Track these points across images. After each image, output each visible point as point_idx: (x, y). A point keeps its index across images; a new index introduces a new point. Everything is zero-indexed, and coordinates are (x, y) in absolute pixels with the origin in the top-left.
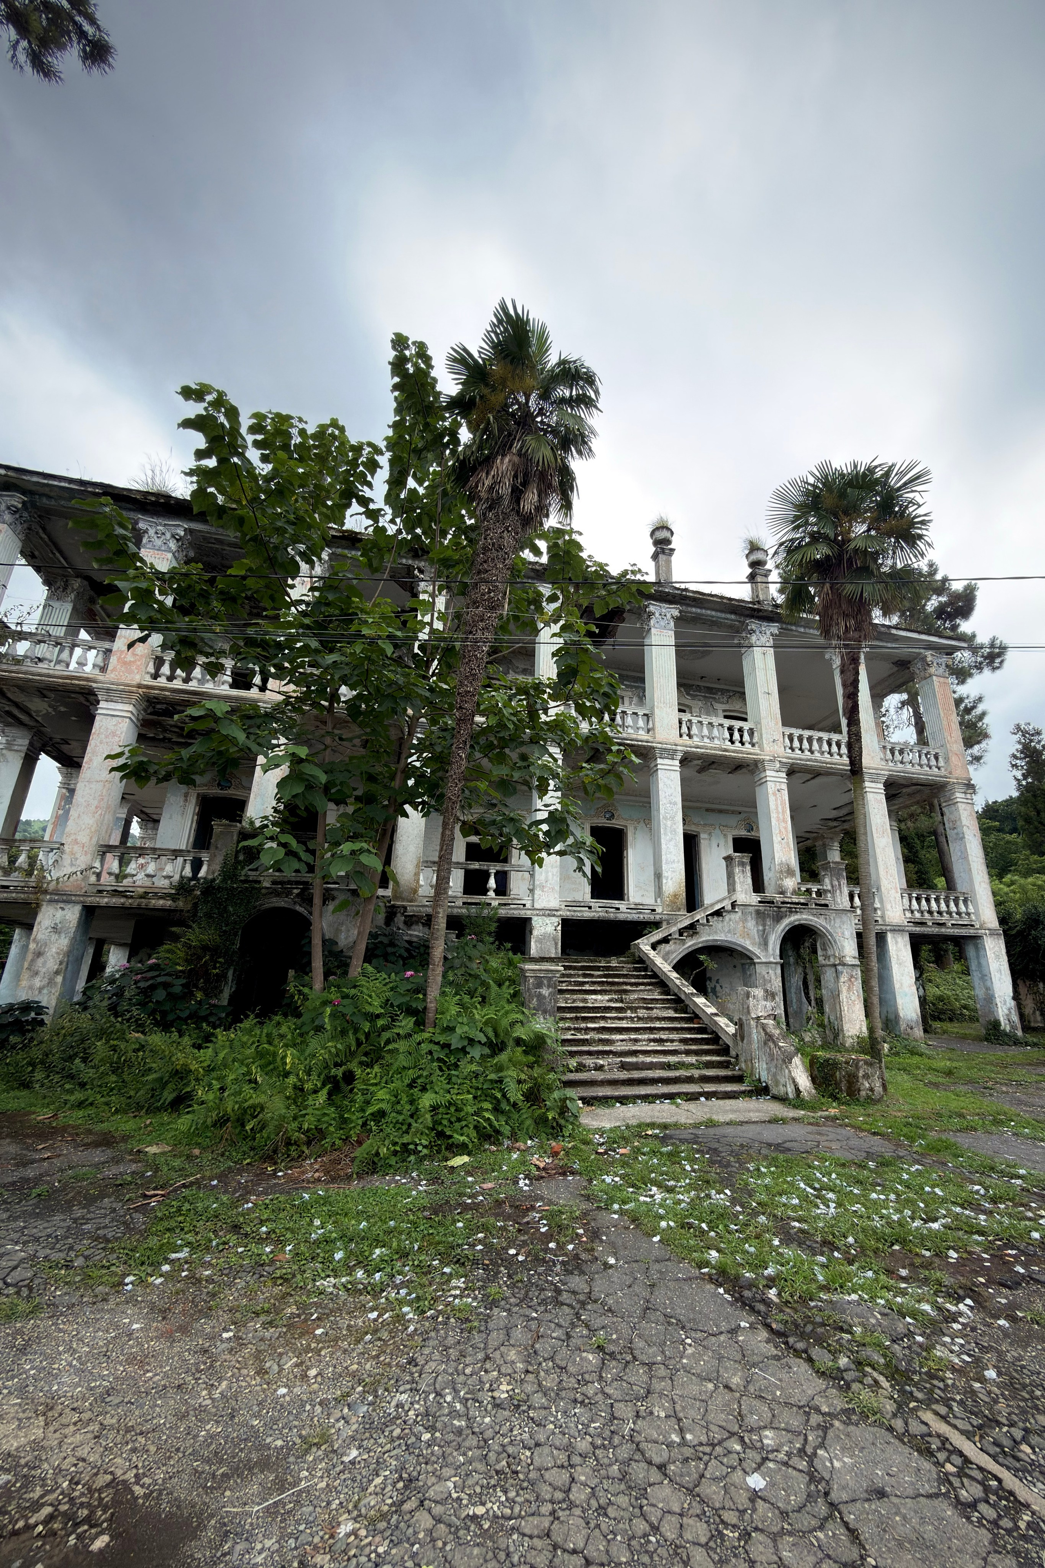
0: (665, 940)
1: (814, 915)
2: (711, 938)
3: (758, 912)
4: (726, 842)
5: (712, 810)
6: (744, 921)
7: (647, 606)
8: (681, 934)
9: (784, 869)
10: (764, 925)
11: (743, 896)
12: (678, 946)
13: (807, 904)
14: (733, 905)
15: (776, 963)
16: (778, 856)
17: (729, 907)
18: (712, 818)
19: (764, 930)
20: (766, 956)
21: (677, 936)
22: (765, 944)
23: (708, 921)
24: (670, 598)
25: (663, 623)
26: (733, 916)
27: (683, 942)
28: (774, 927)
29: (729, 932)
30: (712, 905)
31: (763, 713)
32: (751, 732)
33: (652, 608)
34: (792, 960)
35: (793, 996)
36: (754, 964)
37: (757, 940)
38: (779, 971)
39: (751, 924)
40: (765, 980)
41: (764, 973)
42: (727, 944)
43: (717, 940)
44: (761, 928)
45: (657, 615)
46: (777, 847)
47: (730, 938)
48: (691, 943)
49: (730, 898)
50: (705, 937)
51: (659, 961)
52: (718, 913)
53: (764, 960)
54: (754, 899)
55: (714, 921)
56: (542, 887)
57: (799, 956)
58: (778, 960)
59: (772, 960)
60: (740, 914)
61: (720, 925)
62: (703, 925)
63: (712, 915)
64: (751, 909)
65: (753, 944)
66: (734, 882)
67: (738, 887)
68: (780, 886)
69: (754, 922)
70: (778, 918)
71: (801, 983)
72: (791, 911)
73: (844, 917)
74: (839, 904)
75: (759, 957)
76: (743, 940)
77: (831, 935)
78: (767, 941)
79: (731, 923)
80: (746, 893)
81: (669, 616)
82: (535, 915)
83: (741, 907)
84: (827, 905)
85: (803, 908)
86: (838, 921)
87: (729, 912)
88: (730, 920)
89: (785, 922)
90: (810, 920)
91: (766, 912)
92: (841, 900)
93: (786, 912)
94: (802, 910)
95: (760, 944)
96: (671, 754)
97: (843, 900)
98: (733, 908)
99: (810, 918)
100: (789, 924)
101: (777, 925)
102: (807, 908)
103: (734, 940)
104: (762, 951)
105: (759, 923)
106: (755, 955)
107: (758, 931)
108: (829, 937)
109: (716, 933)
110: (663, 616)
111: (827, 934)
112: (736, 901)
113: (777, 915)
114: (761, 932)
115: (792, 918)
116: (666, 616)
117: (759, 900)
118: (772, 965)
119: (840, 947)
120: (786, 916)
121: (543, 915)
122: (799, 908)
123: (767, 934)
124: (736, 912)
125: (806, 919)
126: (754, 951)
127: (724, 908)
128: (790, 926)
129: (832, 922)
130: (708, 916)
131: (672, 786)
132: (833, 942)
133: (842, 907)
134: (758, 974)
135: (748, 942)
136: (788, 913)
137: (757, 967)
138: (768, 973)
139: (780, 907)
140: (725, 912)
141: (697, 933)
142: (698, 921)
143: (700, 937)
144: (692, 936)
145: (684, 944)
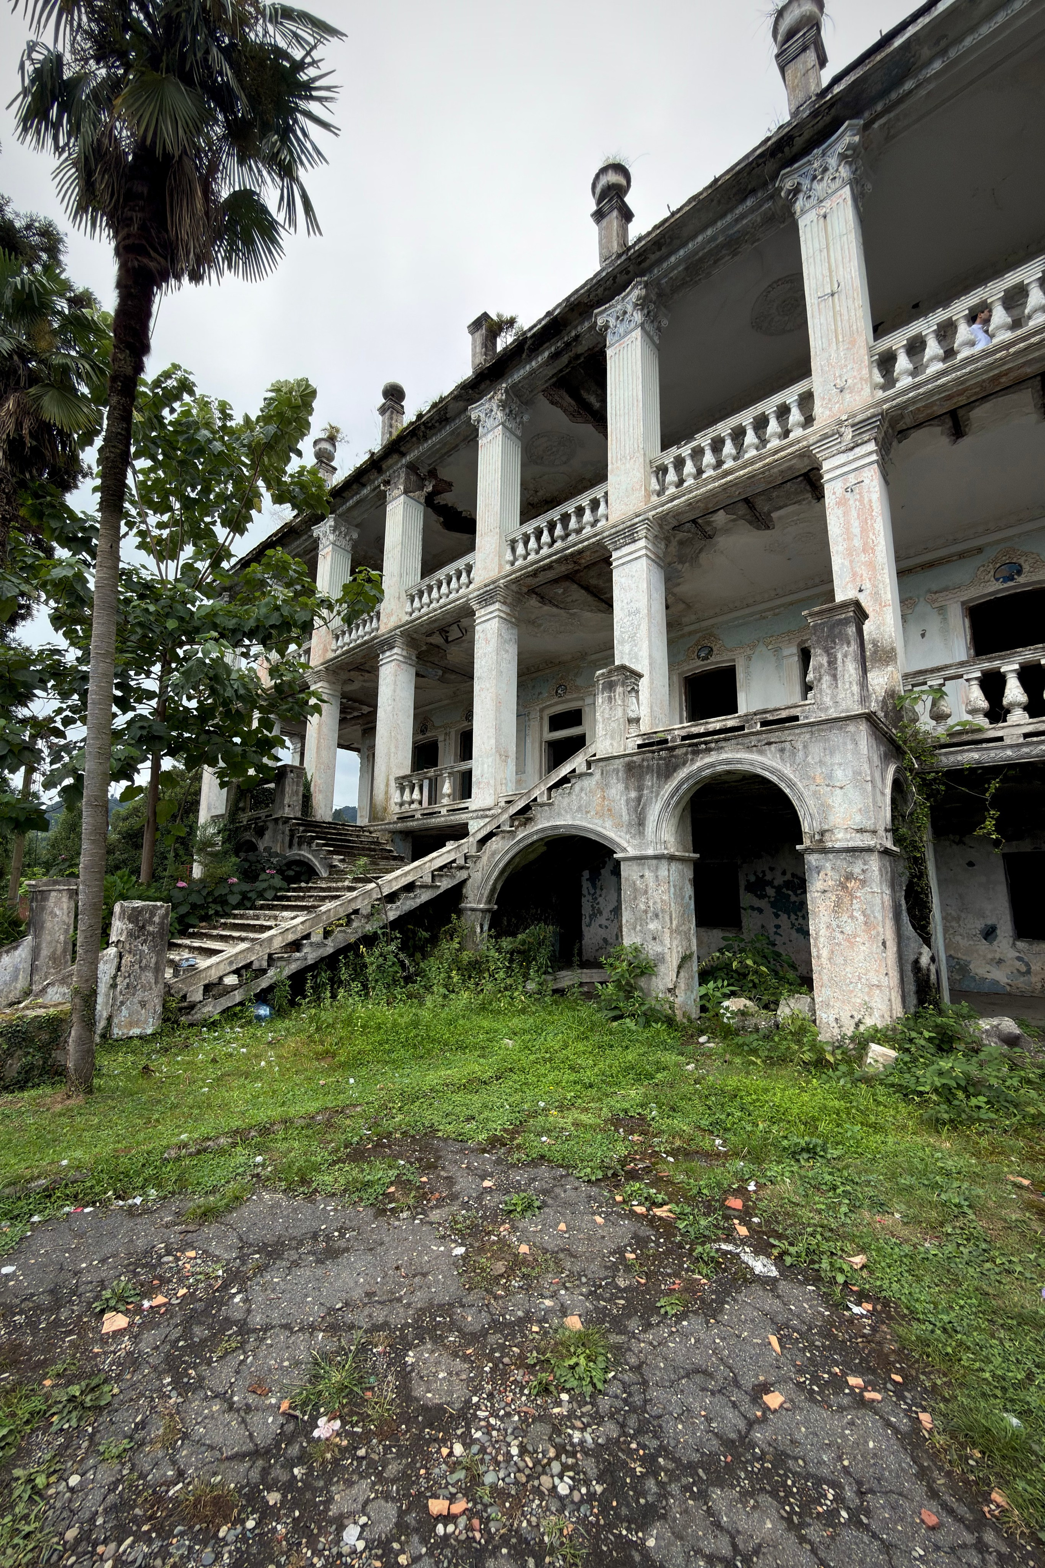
0: (493, 835)
1: (749, 748)
2: (550, 824)
3: (631, 766)
6: (604, 786)
7: (596, 322)
8: (512, 824)
10: (640, 789)
11: (608, 743)
12: (505, 843)
13: (742, 728)
14: (589, 764)
17: (585, 769)
19: (639, 799)
20: (639, 846)
21: (507, 827)
22: (641, 823)
24: (621, 279)
25: (622, 329)
26: (586, 783)
27: (513, 835)
28: (660, 788)
29: (579, 809)
33: (601, 321)
37: (625, 817)
39: (618, 790)
40: (635, 890)
41: (635, 877)
42: (573, 832)
43: (558, 827)
44: (633, 794)
45: (612, 322)
47: (579, 820)
48: (524, 835)
50: (541, 824)
52: (564, 782)
53: (632, 852)
54: (628, 744)
55: (556, 796)
59: (650, 852)
60: (597, 776)
61: (568, 801)
62: (542, 805)
63: (555, 786)
64: (619, 764)
65: (618, 826)
67: (600, 729)
69: (621, 786)
70: (667, 771)
73: (836, 737)
74: (827, 709)
75: (624, 850)
76: (599, 822)
77: (791, 785)
78: (645, 818)
79: (583, 795)
80: (612, 738)
81: (630, 308)
82: (472, 818)
83: (601, 764)
84: (796, 718)
85: (725, 740)
86: (816, 750)
87: (581, 775)
88: (582, 790)
89: (682, 773)
90: (739, 761)
91: (645, 764)
92: (834, 697)
93: (686, 754)
94: (723, 744)
95: (630, 824)
96: (628, 534)
97: (842, 696)
98: (589, 767)
99: (738, 756)
100: (687, 779)
101: (666, 783)
102: (736, 737)
103: (584, 824)
104: (634, 837)
105: (631, 786)
106: (618, 845)
107: (628, 801)
108: (787, 791)
109: (559, 814)
110: (622, 317)
111: (782, 786)
112: (594, 755)
113: (667, 765)
114: (633, 804)
115: (698, 764)
116: (625, 313)
117: (640, 742)
118: (654, 862)
119: (814, 810)
120: (684, 764)
121: (477, 818)
122: (717, 741)
123: (645, 805)
124: (591, 774)
125: (728, 762)
126: (617, 839)
127: (574, 771)
128: (691, 782)
129: (801, 754)
130: (550, 789)
131: (633, 586)
132: (795, 802)
133: (833, 713)
134: (623, 880)
135: (608, 824)
136: (690, 757)
137: (623, 866)
138: (642, 876)
139: (673, 748)
140: (575, 777)
141: (530, 819)
142: (535, 799)
143: (536, 824)
144: (525, 825)
145: (514, 839)
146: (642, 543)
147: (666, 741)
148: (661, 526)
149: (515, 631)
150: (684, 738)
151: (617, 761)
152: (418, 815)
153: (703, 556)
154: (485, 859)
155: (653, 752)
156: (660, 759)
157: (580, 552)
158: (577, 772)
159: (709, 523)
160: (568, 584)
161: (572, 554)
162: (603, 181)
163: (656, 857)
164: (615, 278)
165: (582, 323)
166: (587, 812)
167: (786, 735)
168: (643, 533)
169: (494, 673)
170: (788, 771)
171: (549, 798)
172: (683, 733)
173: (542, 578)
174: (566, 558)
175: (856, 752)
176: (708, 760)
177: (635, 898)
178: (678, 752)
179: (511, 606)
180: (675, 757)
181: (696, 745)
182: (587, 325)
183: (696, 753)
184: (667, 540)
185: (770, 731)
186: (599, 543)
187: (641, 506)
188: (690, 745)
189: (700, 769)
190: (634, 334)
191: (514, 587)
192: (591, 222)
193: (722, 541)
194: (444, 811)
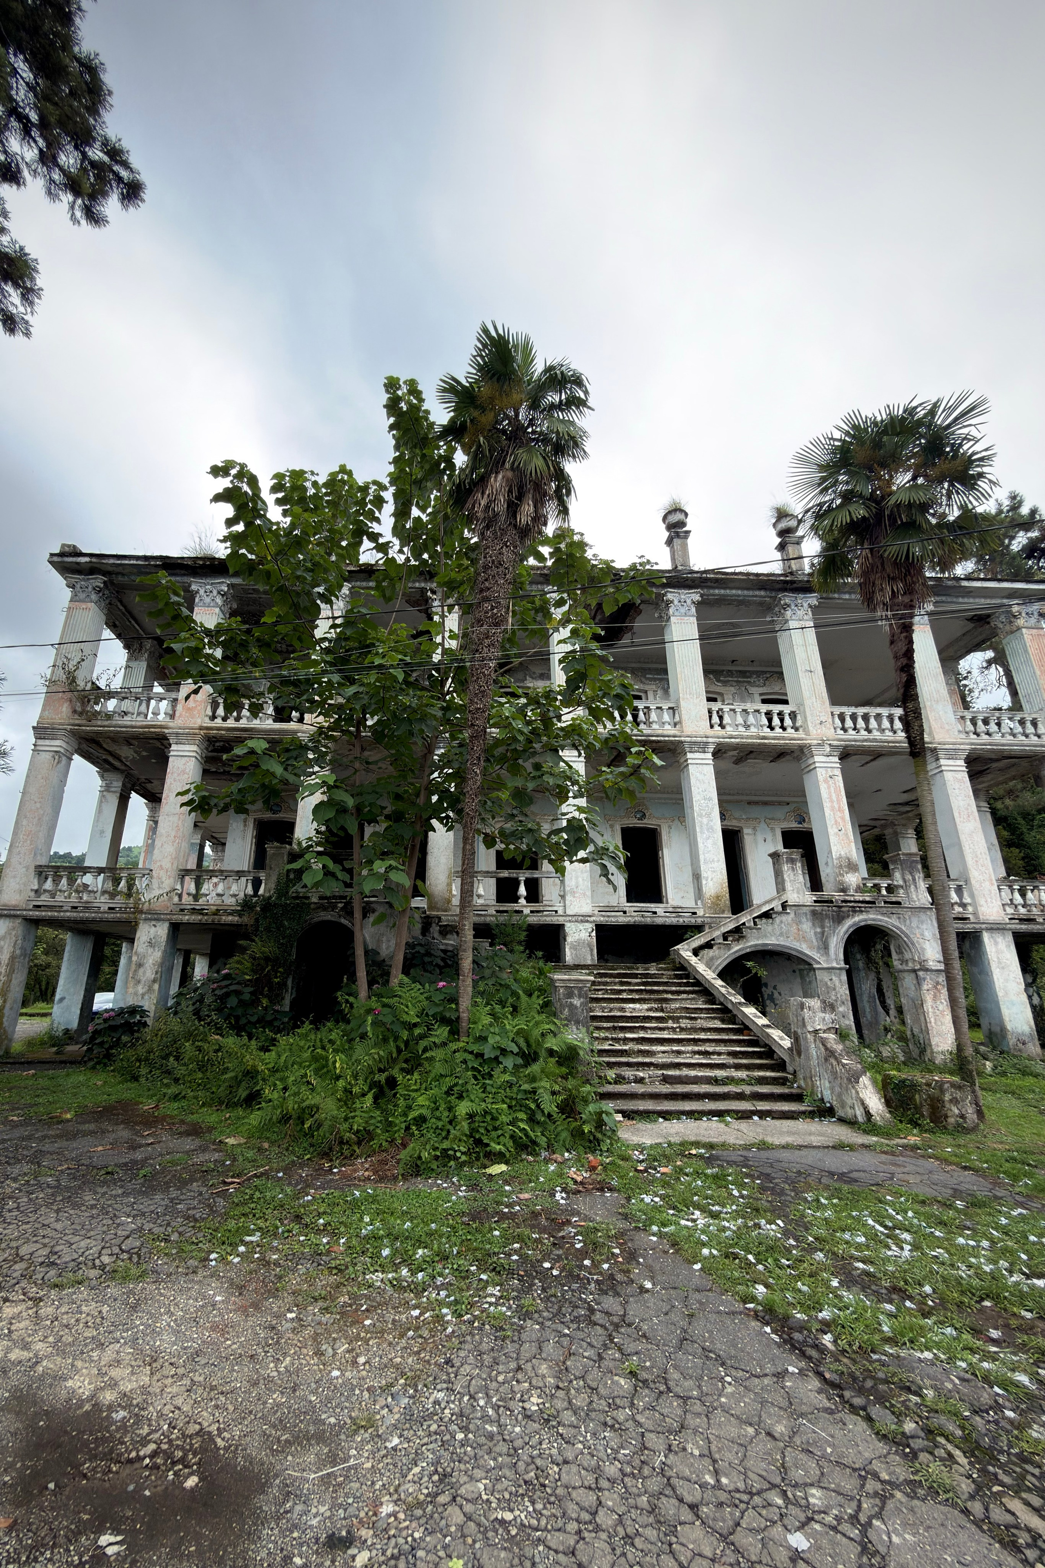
0: (708, 945)
1: (883, 914)
2: (760, 942)
3: (814, 913)
4: (774, 835)
5: (756, 803)
6: (798, 922)
8: (725, 939)
9: (845, 864)
10: (823, 927)
11: (795, 895)
12: (722, 951)
13: (874, 903)
14: (784, 906)
15: (840, 969)
16: (834, 849)
17: (780, 909)
18: (756, 811)
19: (823, 933)
20: (827, 961)
21: (721, 941)
22: (825, 946)
23: (755, 924)
25: (683, 610)
26: (784, 918)
27: (729, 947)
28: (835, 929)
29: (782, 935)
30: (760, 906)
31: (806, 693)
32: (793, 715)
33: (669, 596)
34: (861, 964)
35: (865, 1004)
36: (814, 969)
37: (816, 943)
38: (844, 977)
39: (807, 926)
40: (828, 987)
41: (827, 979)
42: (779, 949)
43: (766, 945)
44: (819, 930)
45: (676, 602)
46: (833, 839)
47: (782, 941)
48: (737, 948)
49: (779, 898)
50: (753, 942)
51: (701, 968)
52: (767, 915)
53: (825, 965)
54: (809, 898)
55: (762, 923)
56: (573, 893)
57: (869, 961)
58: (842, 965)
59: (833, 965)
60: (792, 915)
61: (770, 928)
62: (750, 928)
63: (760, 917)
64: (806, 910)
65: (811, 948)
66: (783, 881)
67: (788, 886)
68: (841, 883)
69: (810, 924)
70: (839, 919)
71: (874, 991)
72: (854, 911)
75: (819, 963)
76: (800, 944)
77: (907, 936)
78: (828, 944)
79: (783, 925)
80: (799, 892)
81: (689, 602)
82: (569, 921)
83: (794, 907)
85: (870, 907)
86: (915, 921)
87: (779, 912)
88: (781, 922)
89: (848, 923)
90: (877, 919)
91: (823, 913)
92: (917, 896)
93: (850, 911)
94: (867, 909)
95: (820, 948)
97: (920, 896)
98: (784, 909)
100: (852, 926)
101: (839, 926)
102: (873, 907)
103: (788, 944)
104: (822, 955)
105: (817, 925)
106: (814, 960)
107: (815, 933)
109: (766, 936)
110: (683, 603)
111: (902, 936)
112: (787, 901)
113: (838, 916)
114: (819, 935)
115: (855, 919)
116: (685, 602)
117: (815, 898)
118: (837, 972)
119: (919, 950)
120: (848, 917)
121: (576, 922)
122: (865, 907)
123: (827, 938)
124: (787, 914)
125: (874, 920)
126: (812, 955)
127: (772, 909)
128: (851, 930)
129: (908, 921)
130: (757, 918)
133: (919, 904)
134: (818, 981)
135: (806, 946)
136: (851, 913)
137: (818, 972)
138: (830, 980)
139: (840, 907)
140: (775, 913)
141: (743, 937)
142: (744, 924)
143: (747, 941)
144: (738, 940)
145: (729, 949)
146: (711, 756)
147: (832, 902)
148: (719, 749)
150: (842, 902)
151: (805, 908)
152: (495, 911)
155: (828, 906)
156: (832, 912)
158: (776, 909)
165: (658, 589)
166: (788, 937)
168: (712, 750)
172: (841, 897)
175: (932, 925)
176: (861, 917)
177: (827, 994)
178: (842, 909)
180: (842, 912)
181: (854, 907)
182: (660, 591)
183: (855, 912)
187: (710, 733)
189: (857, 922)
190: (691, 618)
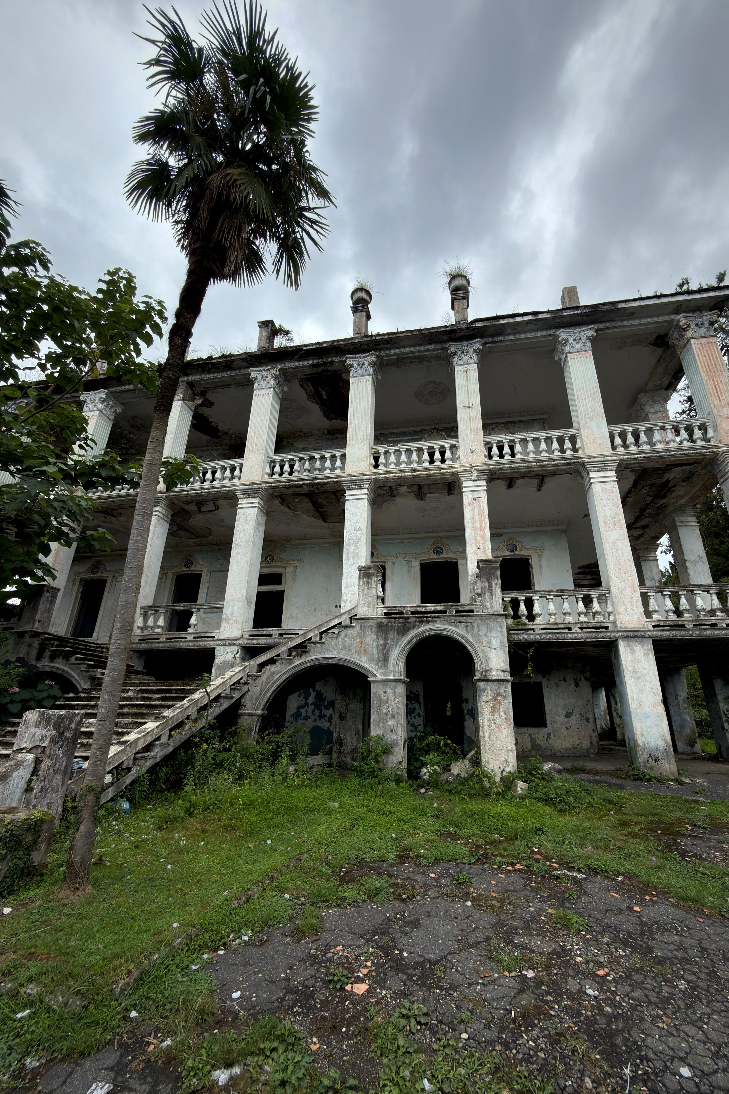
0: (272, 661)
1: (450, 623)
2: (321, 656)
3: (381, 626)
6: (362, 635)
7: (345, 361)
8: (288, 655)
10: (386, 639)
11: (365, 609)
12: (285, 666)
13: (445, 612)
14: (352, 619)
17: (348, 622)
19: (385, 645)
20: (384, 674)
21: (285, 656)
22: (386, 659)
24: (365, 347)
25: (361, 372)
26: (350, 631)
27: (291, 661)
28: (398, 640)
29: (344, 648)
33: (349, 362)
36: (369, 683)
37: (376, 655)
38: (400, 690)
39: (371, 638)
40: (380, 700)
41: (381, 693)
42: (339, 662)
43: (327, 658)
44: (381, 642)
45: (355, 365)
47: (344, 655)
48: (299, 662)
49: (349, 612)
50: (315, 656)
53: (379, 677)
55: (327, 638)
56: (228, 619)
59: (391, 677)
60: (358, 628)
61: (334, 642)
62: (315, 643)
63: (326, 632)
64: (372, 622)
65: (370, 660)
69: (373, 636)
70: (404, 631)
73: (492, 623)
74: (488, 609)
75: (375, 675)
76: (358, 657)
77: (472, 645)
78: (388, 657)
79: (347, 639)
80: (368, 606)
81: (366, 364)
82: (219, 645)
83: (360, 621)
84: (473, 611)
85: (438, 617)
86: (483, 629)
87: (346, 627)
88: (346, 636)
89: (413, 633)
90: (445, 630)
91: (390, 624)
92: (491, 603)
93: (415, 622)
94: (436, 619)
95: (378, 660)
96: (358, 484)
97: (494, 604)
98: (351, 623)
99: (445, 627)
100: (416, 636)
101: (402, 637)
102: (444, 617)
103: (347, 658)
104: (380, 668)
105: (380, 637)
106: (371, 672)
107: (377, 646)
108: (469, 648)
109: (328, 650)
110: (361, 365)
111: (467, 645)
112: (356, 615)
113: (403, 627)
114: (381, 648)
115: (421, 629)
116: (363, 364)
117: (385, 611)
118: (393, 684)
119: (483, 660)
120: (414, 627)
121: (225, 645)
122: (433, 617)
123: (389, 649)
124: (354, 627)
125: (439, 629)
126: (370, 669)
127: (341, 623)
128: (418, 638)
129: (476, 630)
130: (321, 633)
131: (358, 514)
132: (473, 654)
133: (491, 611)
134: (372, 695)
135: (364, 659)
136: (417, 624)
137: (373, 685)
138: (385, 692)
139: (408, 618)
140: (342, 627)
141: (306, 652)
142: (310, 639)
143: (310, 656)
144: (301, 655)
145: (291, 664)
146: (365, 491)
147: (402, 613)
148: (375, 484)
149: (265, 519)
150: (413, 613)
151: (372, 621)
152: (163, 639)
153: (385, 504)
154: (264, 678)
155: (395, 618)
156: (400, 623)
157: (323, 484)
158: (343, 624)
159: (397, 490)
160: (304, 497)
161: (318, 484)
162: (360, 294)
163: (396, 681)
164: (361, 345)
165: (336, 356)
166: (349, 650)
167: (469, 619)
168: (367, 486)
169: (251, 544)
170: (470, 637)
171: (321, 639)
172: (413, 610)
173: (291, 491)
174: (313, 484)
175: (501, 632)
176: (428, 627)
177: (380, 706)
178: (410, 620)
179: (265, 502)
180: (409, 623)
181: (421, 617)
182: (339, 359)
183: (421, 622)
184: (375, 492)
185: (461, 616)
186: (339, 484)
187: (367, 472)
188: (418, 617)
189: (424, 632)
190: (368, 377)
191: (270, 491)
192: (350, 311)
193: (399, 500)
194: (190, 638)
